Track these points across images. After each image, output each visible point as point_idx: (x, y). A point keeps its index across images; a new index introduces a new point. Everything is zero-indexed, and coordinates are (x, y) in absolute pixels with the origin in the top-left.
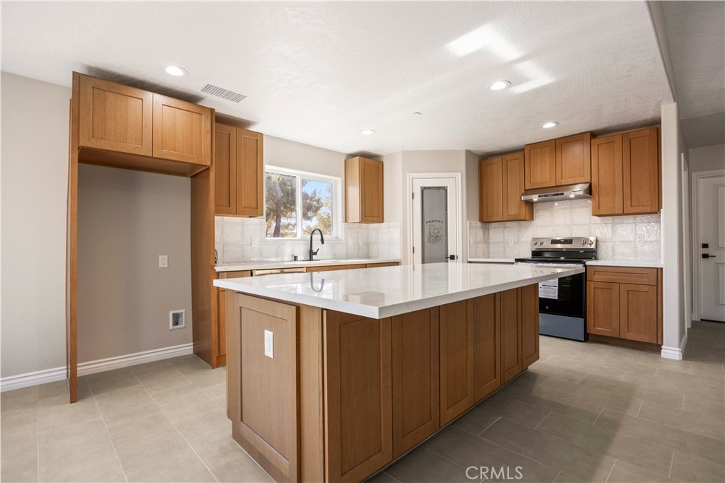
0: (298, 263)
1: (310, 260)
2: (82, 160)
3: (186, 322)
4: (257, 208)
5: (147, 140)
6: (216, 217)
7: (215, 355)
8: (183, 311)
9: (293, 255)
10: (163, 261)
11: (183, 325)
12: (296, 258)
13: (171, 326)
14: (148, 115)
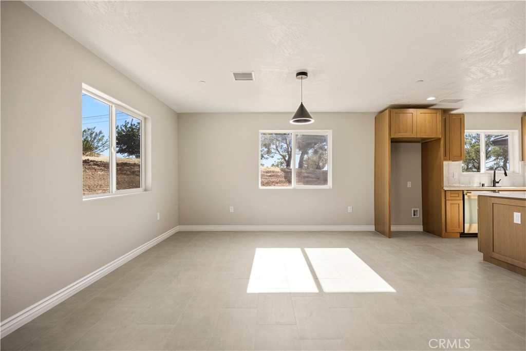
0: (485, 188)
1: (494, 186)
2: (391, 142)
3: (419, 215)
4: (461, 156)
5: (415, 130)
6: (444, 162)
7: (444, 231)
8: (418, 209)
9: (480, 183)
10: (409, 184)
11: (418, 216)
12: (483, 185)
13: (413, 216)
14: (415, 120)
